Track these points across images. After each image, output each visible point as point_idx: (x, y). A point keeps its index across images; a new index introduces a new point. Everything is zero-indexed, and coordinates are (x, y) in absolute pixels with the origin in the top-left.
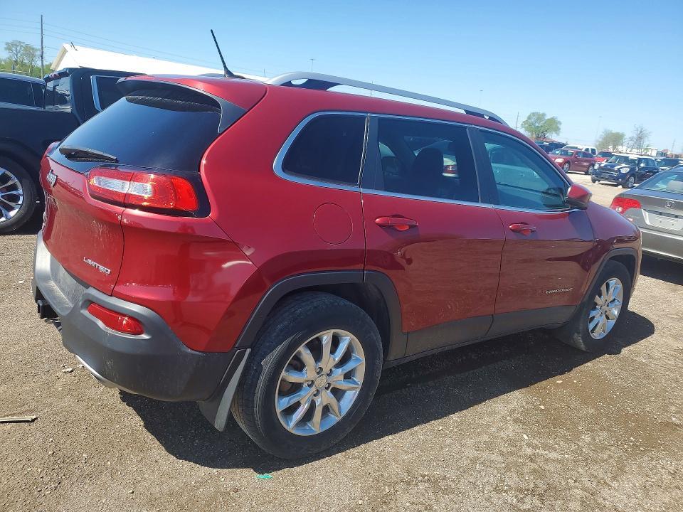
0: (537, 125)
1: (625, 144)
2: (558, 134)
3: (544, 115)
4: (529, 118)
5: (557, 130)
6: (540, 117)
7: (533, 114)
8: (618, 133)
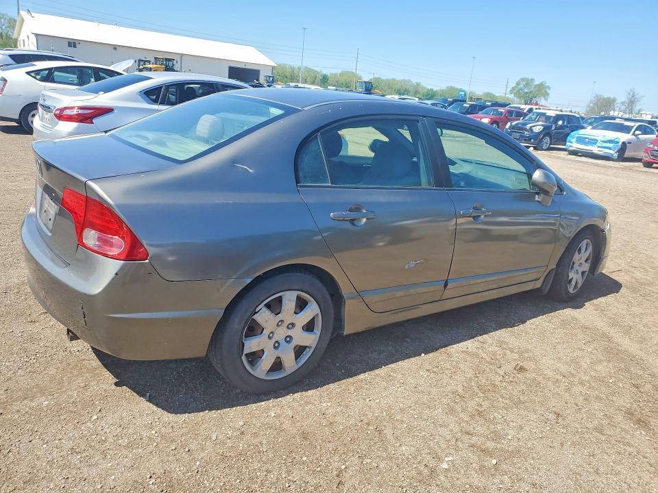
0: (526, 91)
1: (617, 109)
2: (546, 99)
3: (532, 80)
4: (518, 84)
5: (546, 95)
6: (528, 82)
7: (523, 79)
8: (608, 98)
